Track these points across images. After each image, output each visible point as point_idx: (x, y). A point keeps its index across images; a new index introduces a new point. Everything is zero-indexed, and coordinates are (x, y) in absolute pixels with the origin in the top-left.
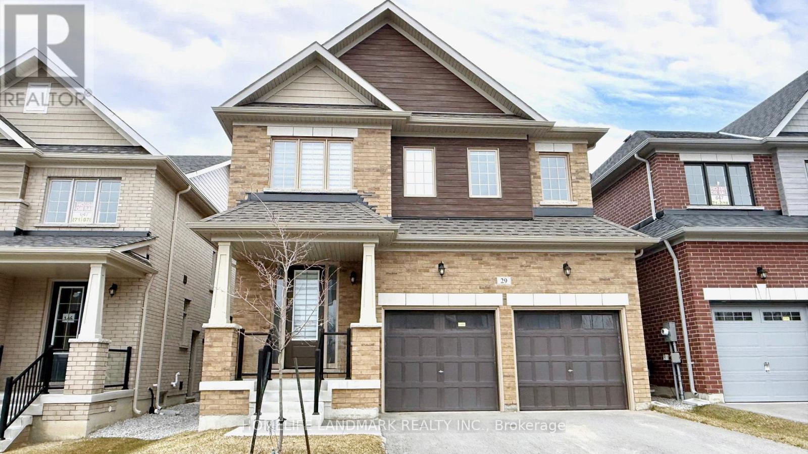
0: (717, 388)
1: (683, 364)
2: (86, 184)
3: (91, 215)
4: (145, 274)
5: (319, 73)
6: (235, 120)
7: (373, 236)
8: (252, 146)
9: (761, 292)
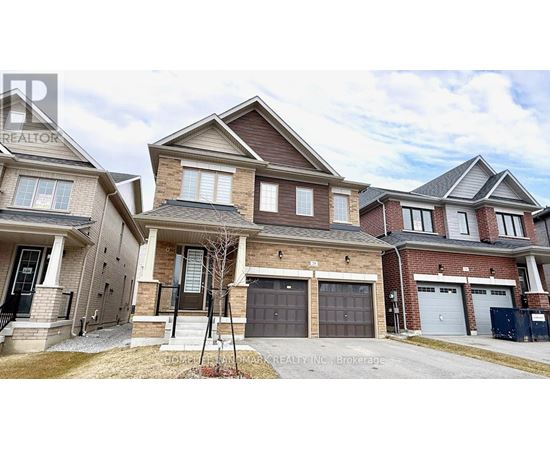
0: (418, 328)
1: (401, 314)
2: (48, 183)
3: (49, 204)
4: (86, 245)
5: (214, 133)
6: (161, 154)
7: (246, 232)
8: (171, 171)
9: (440, 278)
